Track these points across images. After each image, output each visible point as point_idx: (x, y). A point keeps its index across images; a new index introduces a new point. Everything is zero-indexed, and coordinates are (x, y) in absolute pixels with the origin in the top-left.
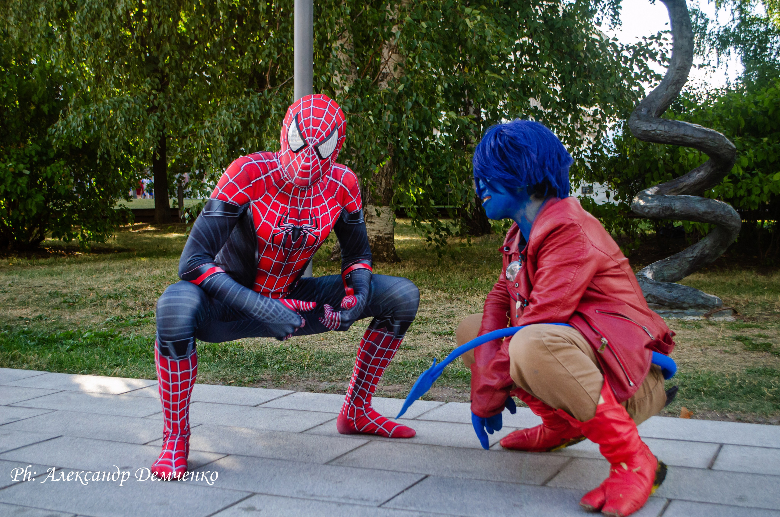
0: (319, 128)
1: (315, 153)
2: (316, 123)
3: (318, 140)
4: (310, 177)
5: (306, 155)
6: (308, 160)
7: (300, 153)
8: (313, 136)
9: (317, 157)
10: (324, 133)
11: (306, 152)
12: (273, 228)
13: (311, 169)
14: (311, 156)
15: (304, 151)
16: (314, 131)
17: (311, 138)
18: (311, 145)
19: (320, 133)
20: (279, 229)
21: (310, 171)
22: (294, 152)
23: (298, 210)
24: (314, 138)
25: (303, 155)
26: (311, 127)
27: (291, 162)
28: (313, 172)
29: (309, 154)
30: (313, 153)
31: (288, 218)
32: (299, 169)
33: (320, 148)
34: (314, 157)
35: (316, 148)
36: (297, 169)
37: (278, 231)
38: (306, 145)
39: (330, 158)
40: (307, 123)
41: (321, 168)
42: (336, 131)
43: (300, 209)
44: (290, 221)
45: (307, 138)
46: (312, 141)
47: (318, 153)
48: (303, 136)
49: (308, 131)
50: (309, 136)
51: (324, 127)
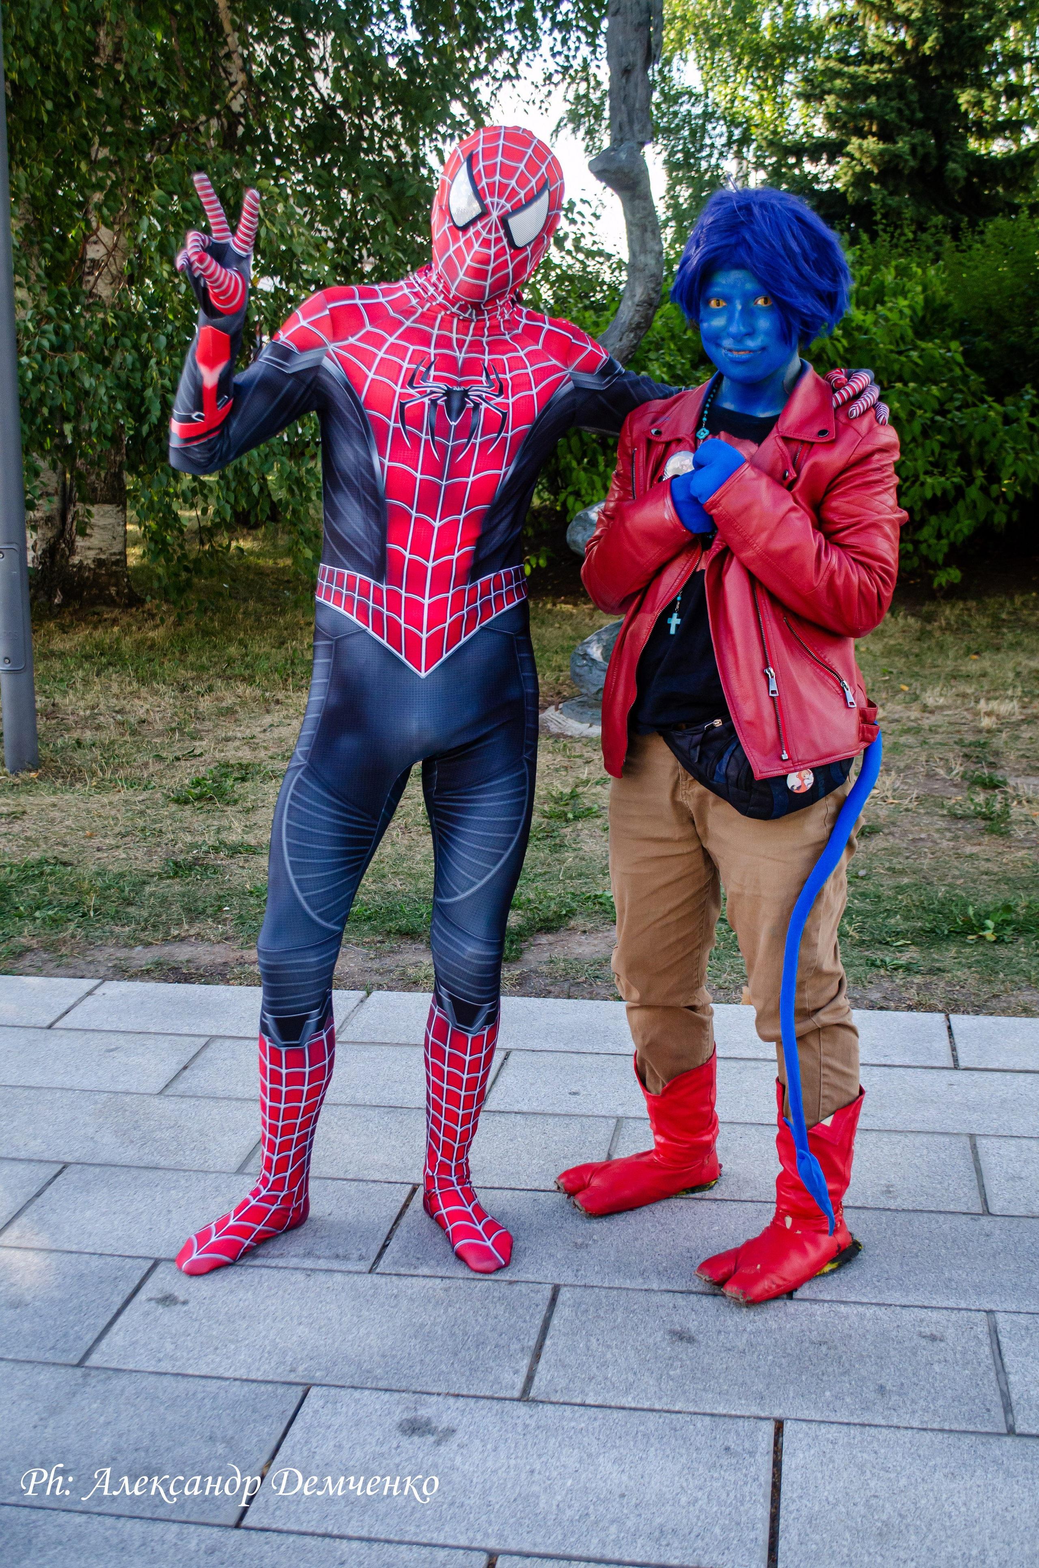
1: (502, 232)
2: (507, 172)
4: (489, 281)
6: (486, 243)
7: (472, 231)
8: (500, 196)
9: (505, 240)
10: (522, 194)
11: (483, 227)
13: (492, 265)
14: (493, 236)
15: (479, 225)
16: (503, 187)
17: (496, 199)
18: (495, 214)
21: (490, 268)
22: (458, 228)
23: (454, 359)
24: (503, 201)
25: (477, 234)
27: (452, 249)
29: (489, 232)
30: (497, 230)
32: (468, 261)
34: (498, 240)
35: (504, 221)
36: (462, 262)
37: (412, 396)
38: (484, 213)
39: (529, 249)
41: (511, 267)
42: (546, 193)
43: (461, 356)
44: (436, 378)
45: (488, 200)
46: (498, 205)
47: (508, 234)
48: (479, 195)
49: (491, 186)
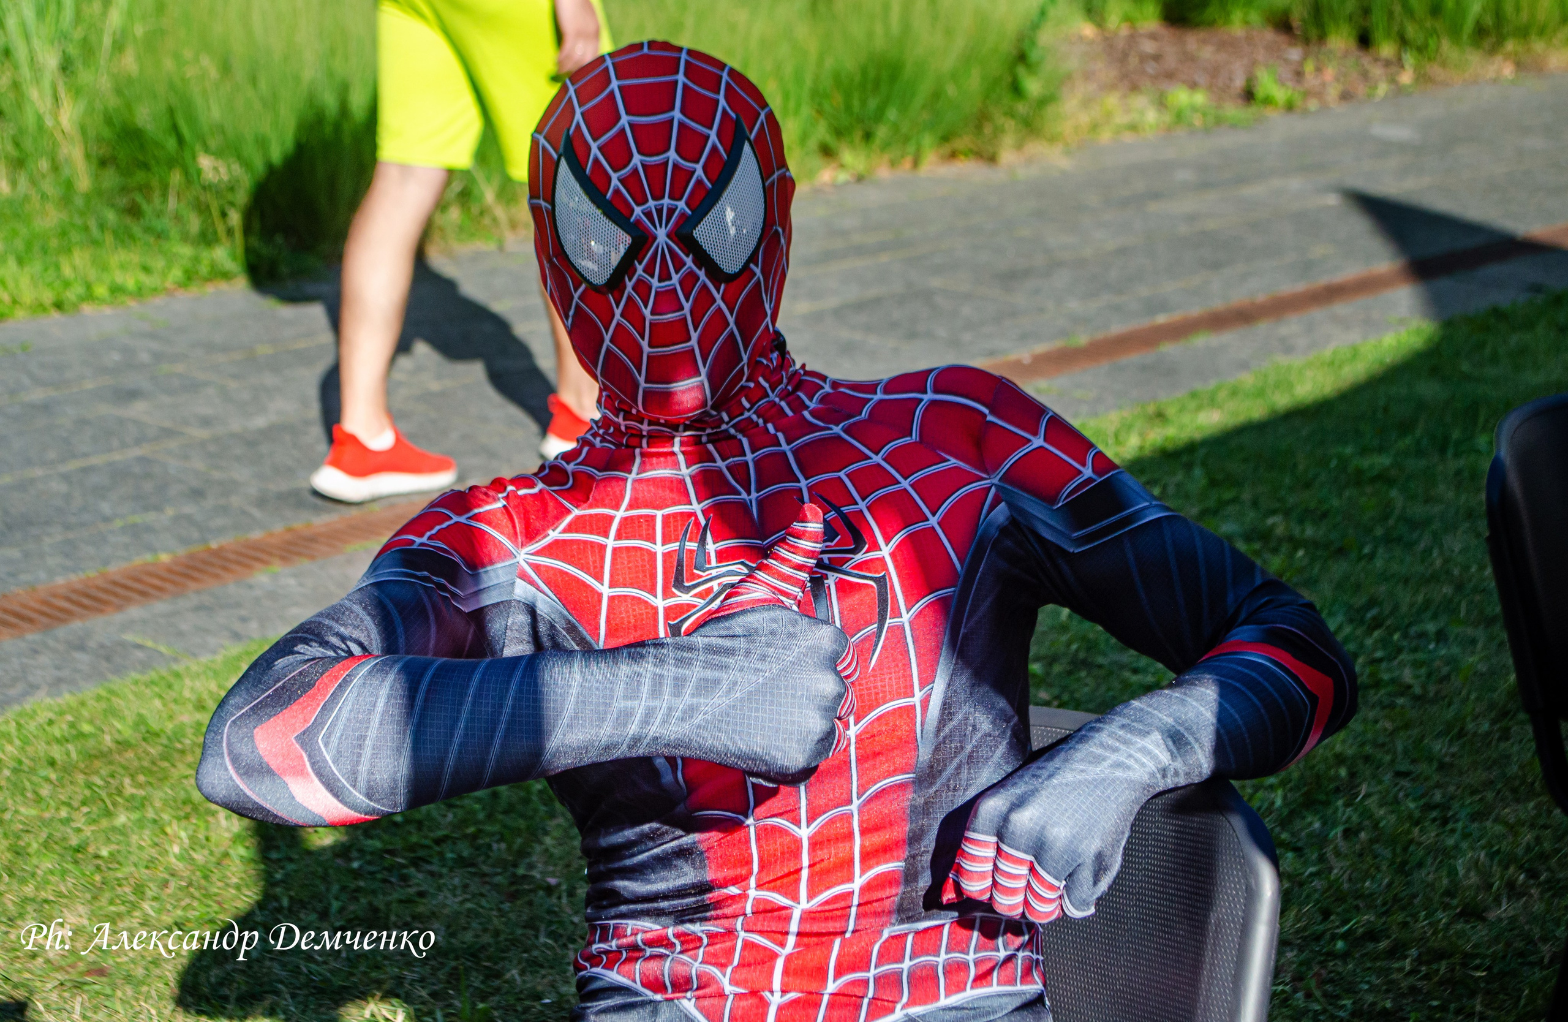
0: (672, 155)
3: (681, 205)
5: (655, 282)
12: (660, 603)
19: (682, 175)
20: (684, 598)
26: (637, 159)
28: (705, 345)
31: (711, 547)
33: (703, 233)
40: (617, 153)
50: (641, 201)
51: (691, 146)
